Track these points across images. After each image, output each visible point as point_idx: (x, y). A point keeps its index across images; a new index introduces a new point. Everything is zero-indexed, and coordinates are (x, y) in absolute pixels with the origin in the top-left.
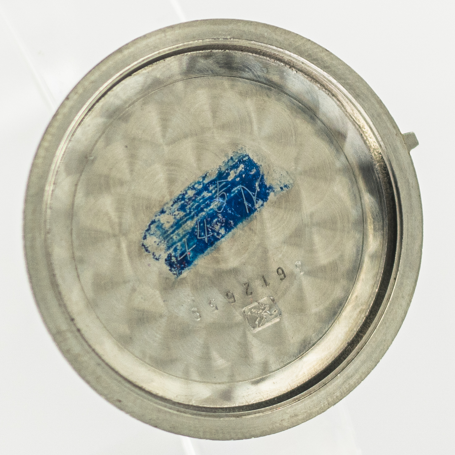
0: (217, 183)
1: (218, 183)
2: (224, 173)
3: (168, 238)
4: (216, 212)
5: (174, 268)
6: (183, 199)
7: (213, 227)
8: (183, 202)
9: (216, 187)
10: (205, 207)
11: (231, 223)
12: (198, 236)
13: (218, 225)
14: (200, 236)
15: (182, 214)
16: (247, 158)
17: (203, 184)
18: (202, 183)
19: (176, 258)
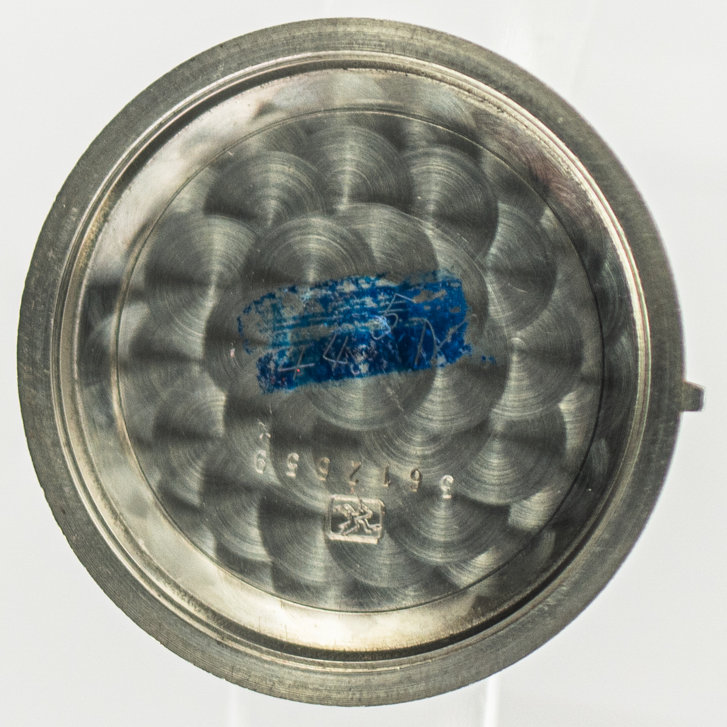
0: (393, 296)
1: (395, 296)
2: (411, 287)
3: (280, 332)
4: (370, 335)
5: (266, 378)
6: (332, 288)
7: (354, 354)
8: (330, 293)
9: (390, 300)
10: (357, 319)
11: (382, 363)
12: (325, 353)
13: (362, 355)
14: (328, 355)
15: (319, 308)
16: (457, 285)
17: (373, 285)
18: (371, 283)
19: (277, 365)
